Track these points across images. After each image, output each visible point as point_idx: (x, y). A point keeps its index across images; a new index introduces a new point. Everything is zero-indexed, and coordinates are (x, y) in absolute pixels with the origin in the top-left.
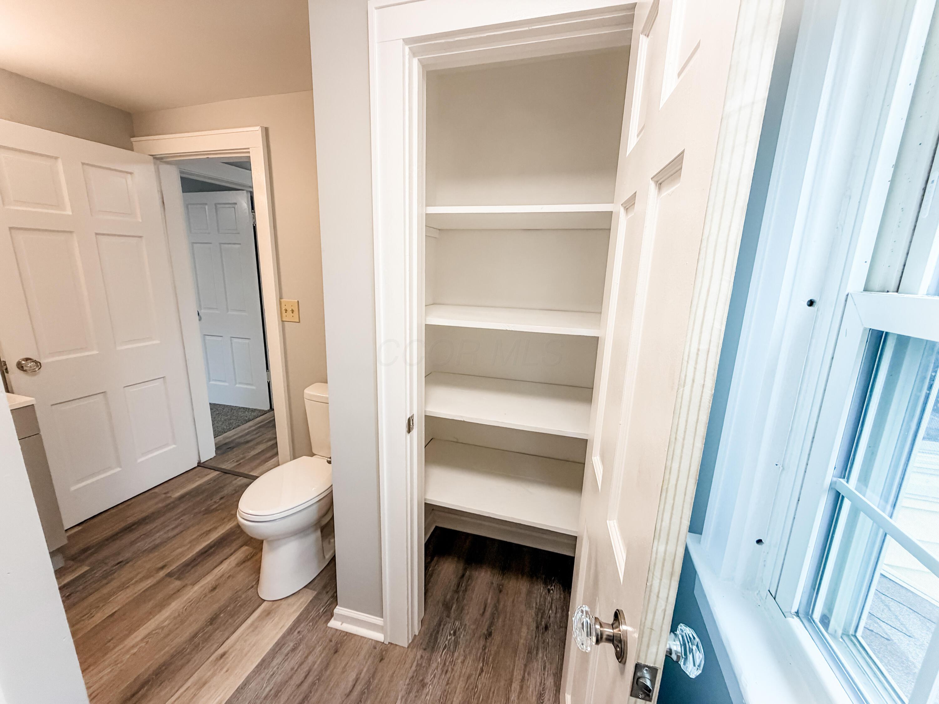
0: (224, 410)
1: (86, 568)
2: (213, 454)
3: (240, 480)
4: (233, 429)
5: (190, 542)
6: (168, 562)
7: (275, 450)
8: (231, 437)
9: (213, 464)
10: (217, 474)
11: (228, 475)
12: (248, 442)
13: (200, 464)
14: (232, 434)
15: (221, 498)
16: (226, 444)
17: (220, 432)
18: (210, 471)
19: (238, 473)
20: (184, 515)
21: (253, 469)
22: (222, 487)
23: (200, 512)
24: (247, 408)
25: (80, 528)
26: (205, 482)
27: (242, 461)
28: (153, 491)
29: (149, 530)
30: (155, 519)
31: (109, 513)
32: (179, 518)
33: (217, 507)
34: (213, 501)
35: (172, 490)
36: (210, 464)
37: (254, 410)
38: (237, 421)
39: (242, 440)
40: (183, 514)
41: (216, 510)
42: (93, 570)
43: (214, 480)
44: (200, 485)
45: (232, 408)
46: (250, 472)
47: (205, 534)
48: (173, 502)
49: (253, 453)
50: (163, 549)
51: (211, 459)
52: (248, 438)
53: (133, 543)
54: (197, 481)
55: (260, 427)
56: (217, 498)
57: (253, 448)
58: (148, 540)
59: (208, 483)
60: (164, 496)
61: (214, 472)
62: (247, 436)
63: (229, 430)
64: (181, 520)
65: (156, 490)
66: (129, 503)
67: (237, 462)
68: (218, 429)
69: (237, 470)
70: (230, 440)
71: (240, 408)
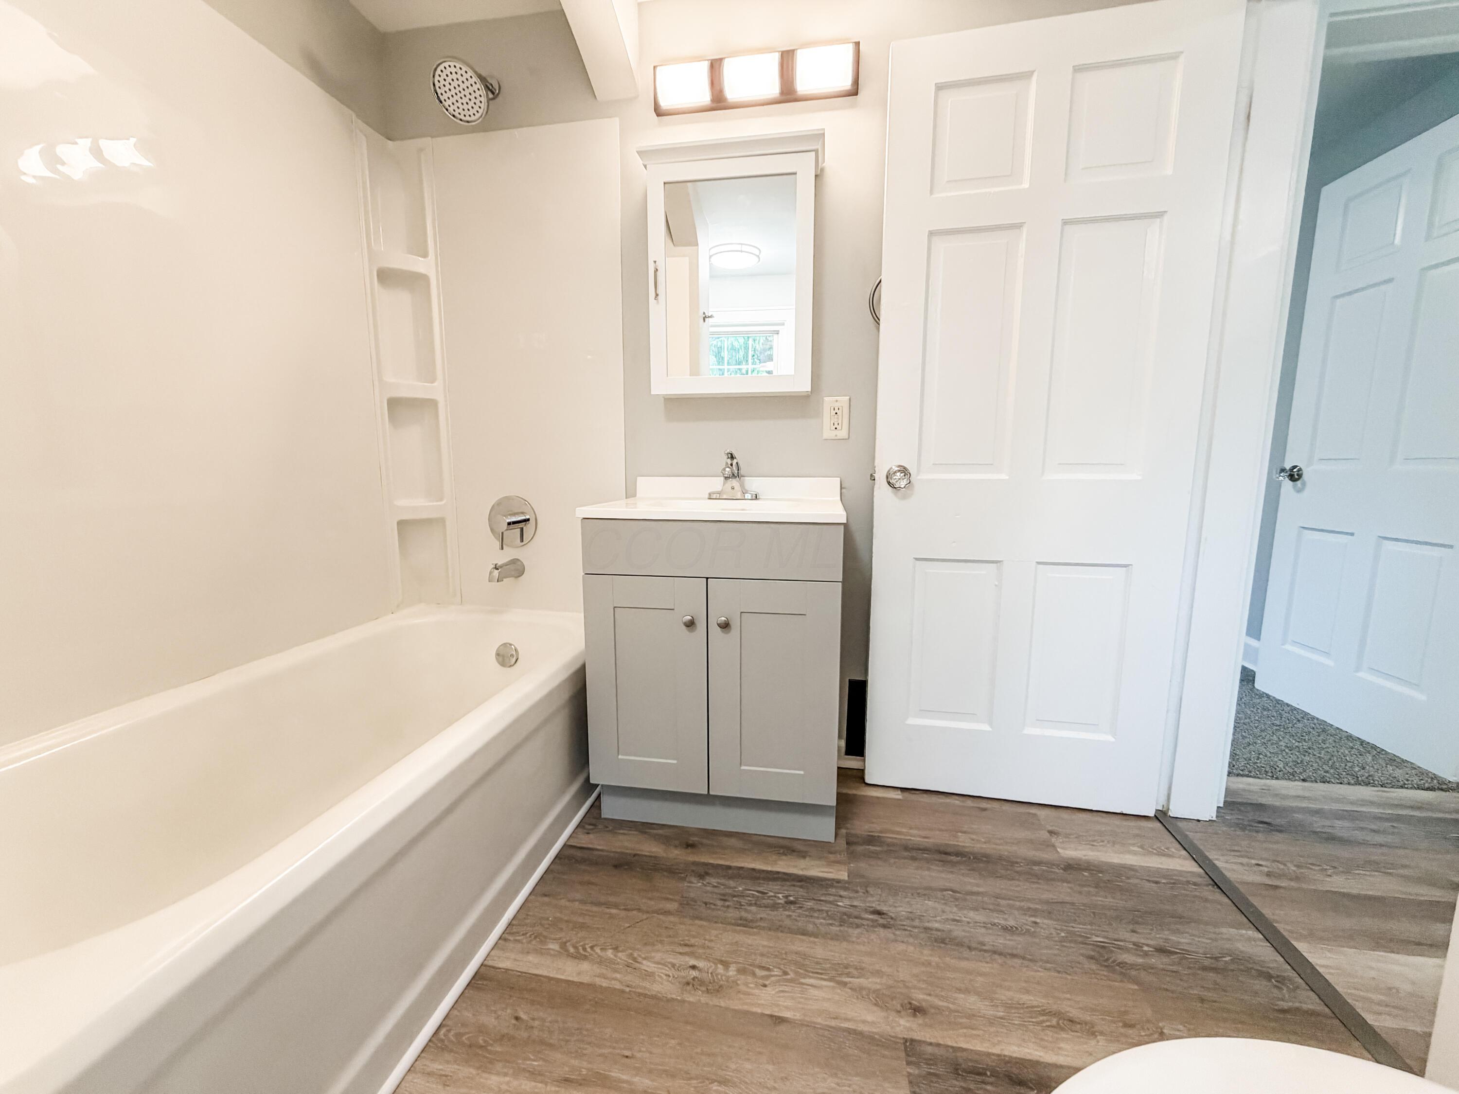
0: (1300, 725)
1: (843, 875)
2: (1208, 813)
3: (1249, 939)
4: (1304, 780)
5: (1009, 1006)
6: (937, 1008)
7: (1438, 929)
8: (1285, 797)
9: (1196, 838)
10: (1190, 869)
11: (1218, 896)
12: (1331, 839)
13: (1161, 816)
14: (1292, 793)
15: (1161, 950)
16: (1260, 807)
17: (1259, 769)
18: (1174, 847)
19: (1261, 915)
20: (1049, 914)
21: (1311, 936)
22: (1180, 918)
23: (1085, 941)
24: (1374, 747)
25: (897, 795)
26: (1148, 869)
27: (1283, 883)
28: (1033, 810)
29: (969, 888)
30: (994, 875)
31: (948, 800)
32: (1035, 912)
33: (1133, 966)
34: (1135, 938)
35: (1067, 836)
36: (1191, 835)
37: (1395, 761)
38: (1326, 768)
39: (1319, 824)
40: (1051, 909)
41: (1122, 970)
42: (846, 889)
43: (1173, 880)
44: (1131, 868)
45: (1323, 728)
46: (1301, 938)
47: (1054, 1021)
48: (1050, 864)
49: (1339, 883)
50: (953, 962)
51: (1198, 821)
52: (1341, 828)
53: (926, 892)
54: (1130, 852)
55: (1399, 818)
56: (1151, 937)
57: (1348, 868)
58: (951, 911)
59: (1155, 877)
60: (1045, 835)
61: (1185, 859)
62: (1338, 823)
63: (1291, 776)
64: (1036, 923)
65: (1042, 813)
66: (984, 804)
67: (1269, 875)
68: (1258, 758)
69: (1255, 901)
70: (1277, 803)
71: (1350, 737)
